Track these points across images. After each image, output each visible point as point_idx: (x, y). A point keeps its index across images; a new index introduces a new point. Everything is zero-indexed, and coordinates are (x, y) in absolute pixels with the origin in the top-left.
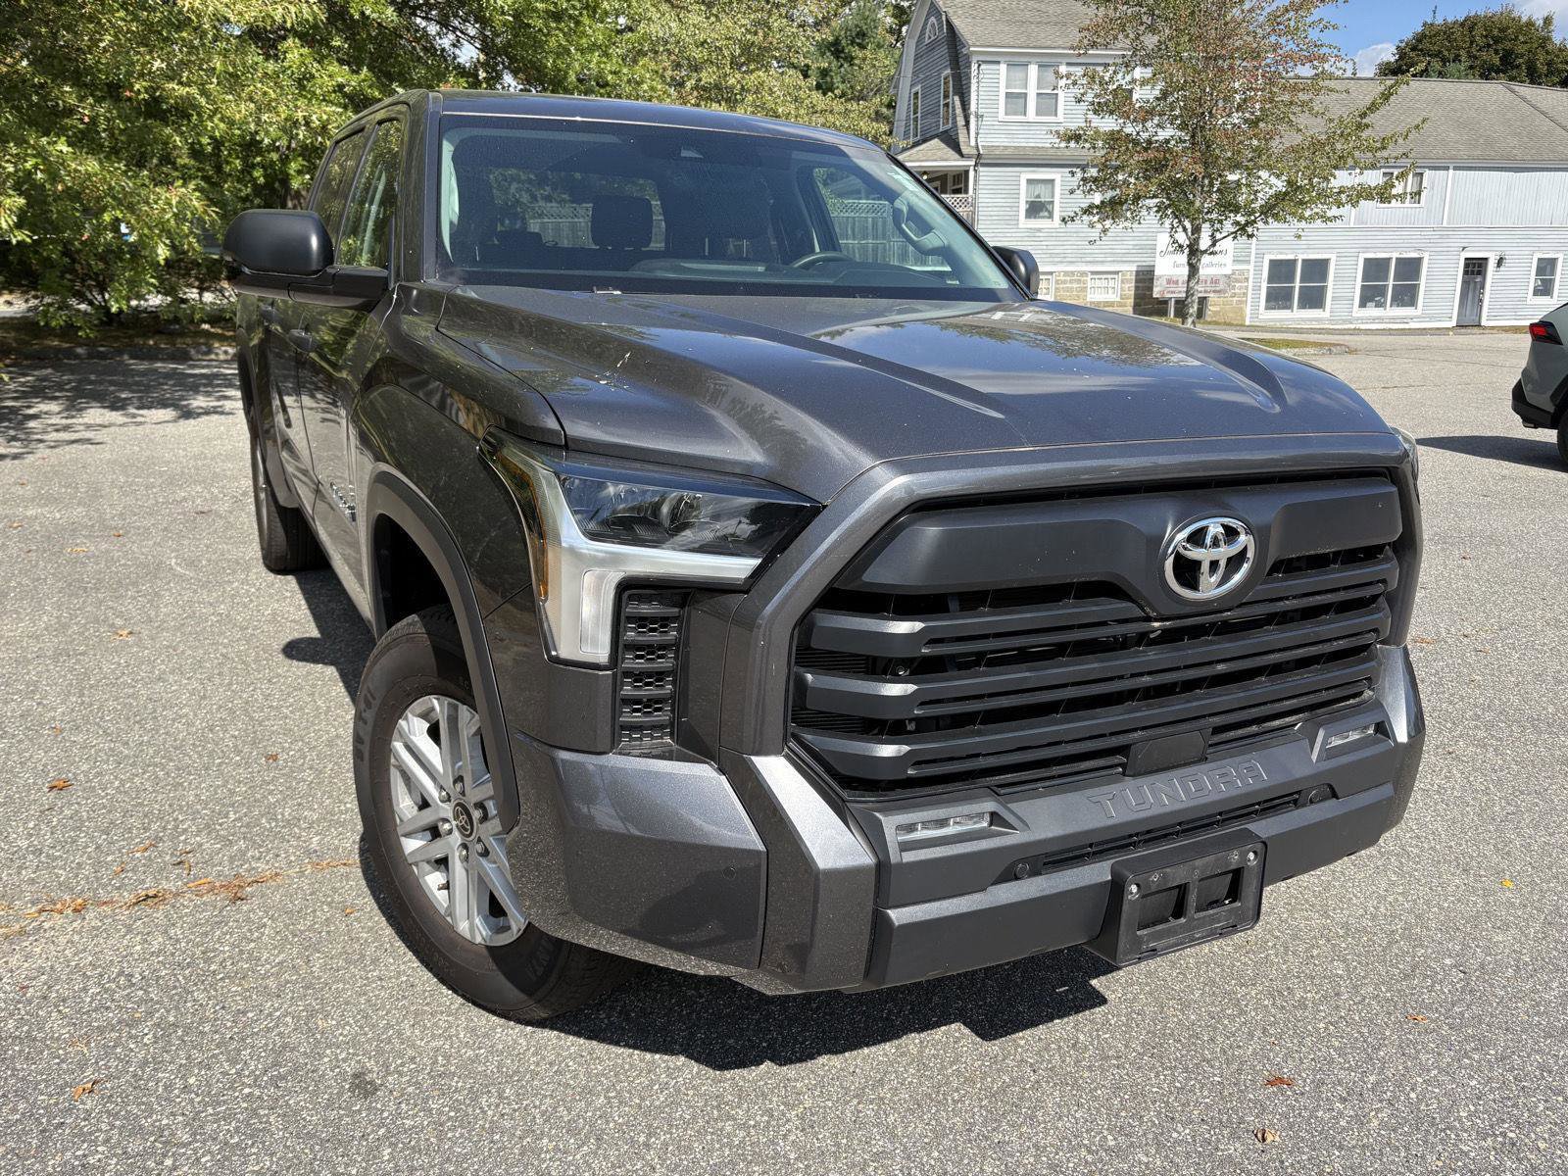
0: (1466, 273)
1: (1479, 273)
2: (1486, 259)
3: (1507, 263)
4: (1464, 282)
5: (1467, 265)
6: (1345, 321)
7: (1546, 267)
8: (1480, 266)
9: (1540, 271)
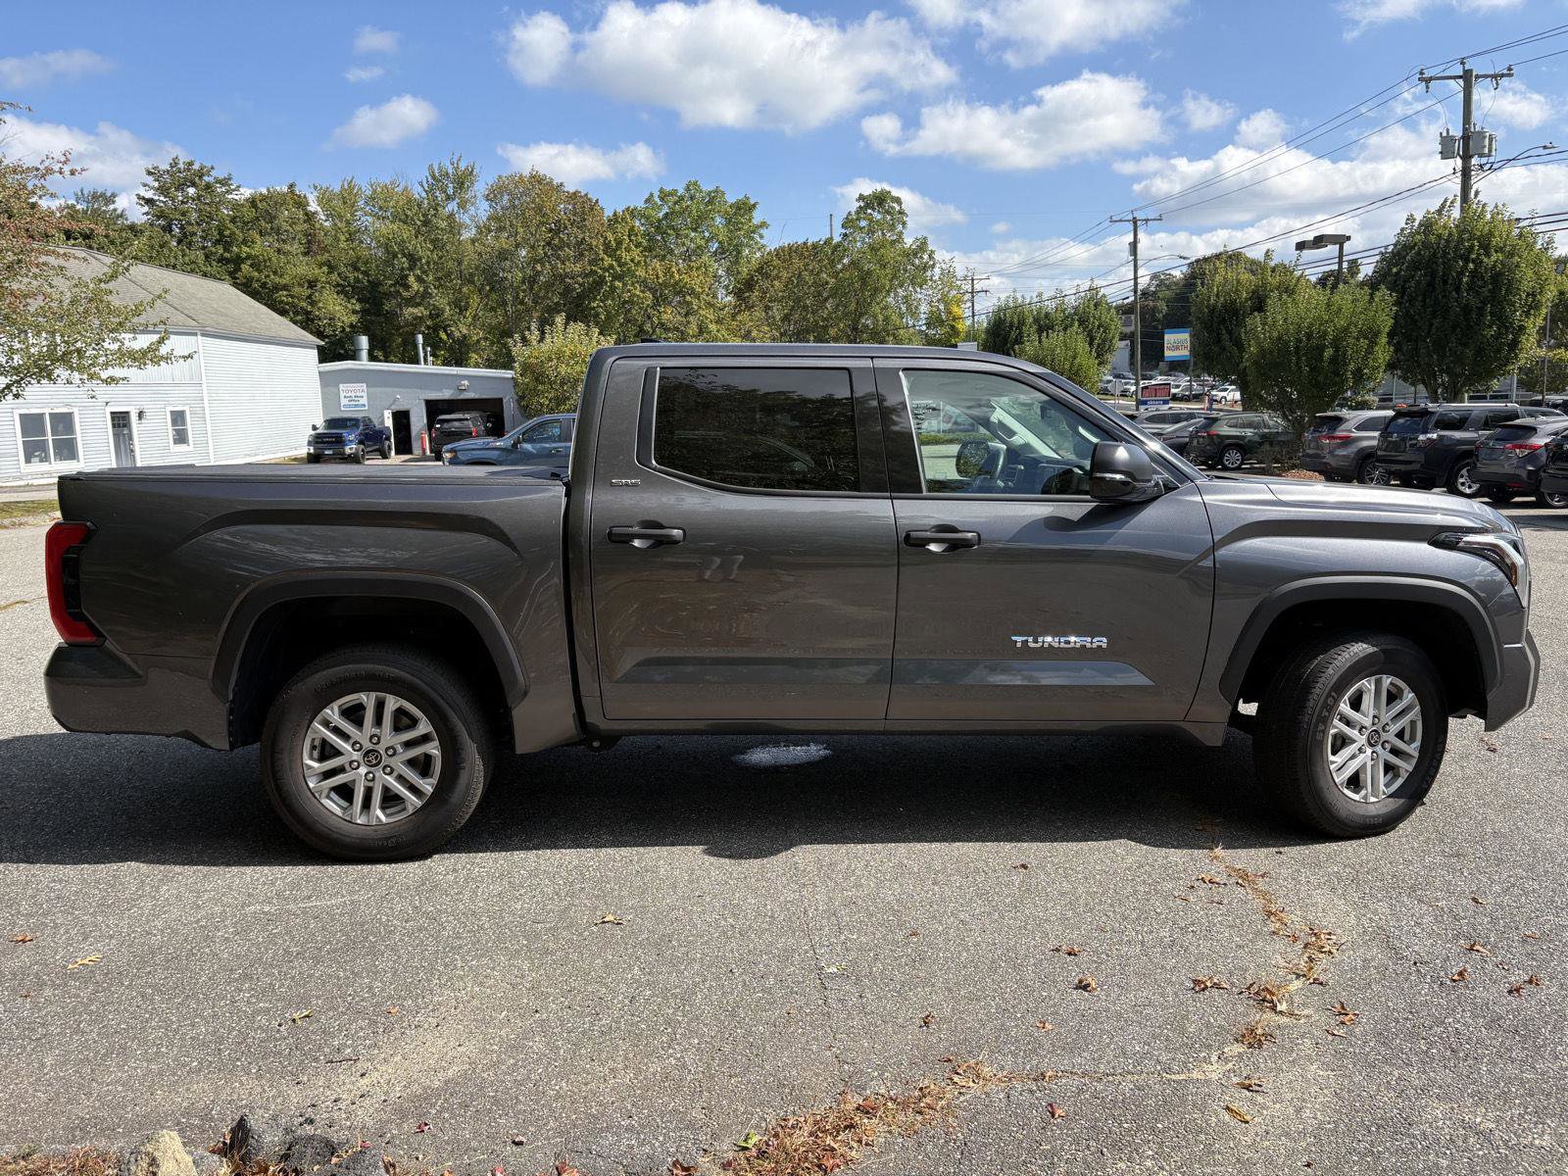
0: (114, 426)
1: (125, 426)
2: (127, 413)
3: (148, 415)
4: (114, 435)
5: (113, 419)
6: (15, 478)
7: (178, 418)
8: (124, 418)
9: (174, 422)
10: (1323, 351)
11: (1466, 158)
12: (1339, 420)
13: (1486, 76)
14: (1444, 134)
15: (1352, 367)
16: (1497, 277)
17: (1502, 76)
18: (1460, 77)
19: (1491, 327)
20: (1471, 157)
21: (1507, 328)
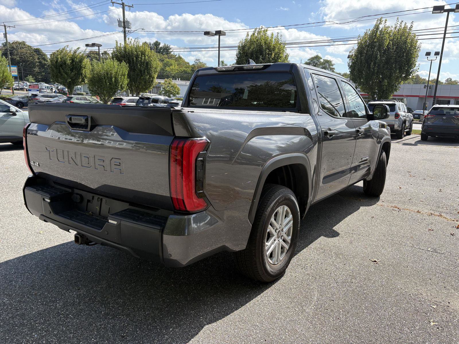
10: (112, 79)
11: (124, 28)
12: (122, 99)
13: (128, 6)
14: (119, 20)
15: (120, 84)
16: (147, 63)
17: (131, 7)
18: (121, 4)
19: (147, 76)
20: (126, 28)
21: (151, 77)
